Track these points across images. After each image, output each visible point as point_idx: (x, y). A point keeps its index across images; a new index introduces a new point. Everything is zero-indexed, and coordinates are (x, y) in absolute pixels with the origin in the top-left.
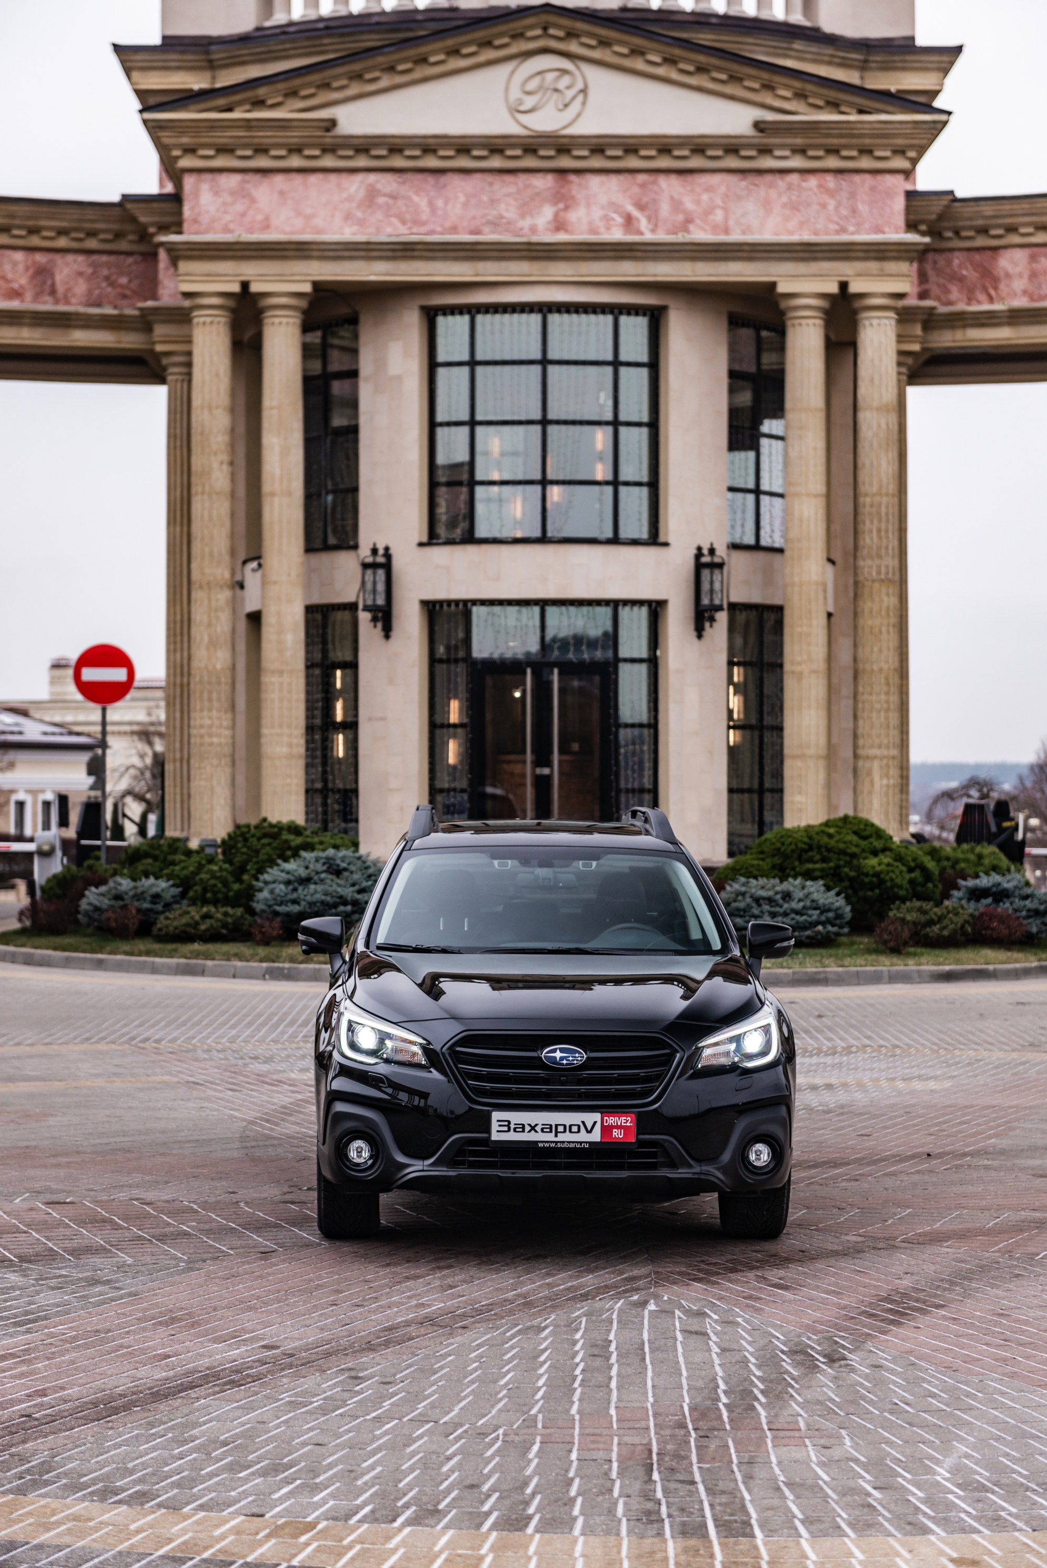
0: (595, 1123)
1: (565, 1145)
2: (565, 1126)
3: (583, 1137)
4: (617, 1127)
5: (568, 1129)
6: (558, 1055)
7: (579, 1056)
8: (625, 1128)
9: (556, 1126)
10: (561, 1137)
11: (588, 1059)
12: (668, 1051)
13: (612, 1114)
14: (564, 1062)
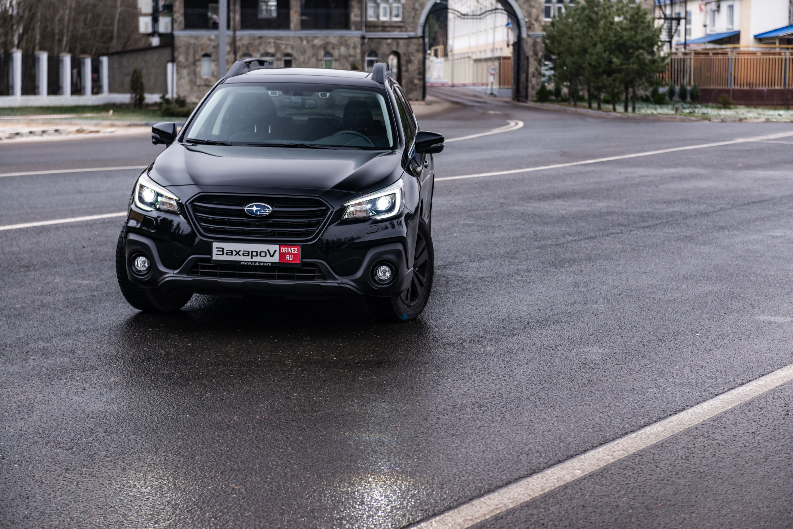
0: (276, 251)
1: (257, 264)
2: (257, 252)
3: (268, 259)
4: (289, 254)
5: (259, 254)
6: (255, 209)
7: (268, 209)
8: (294, 254)
9: (252, 252)
10: (255, 259)
11: (273, 212)
12: (324, 208)
13: (285, 246)
14: (258, 213)
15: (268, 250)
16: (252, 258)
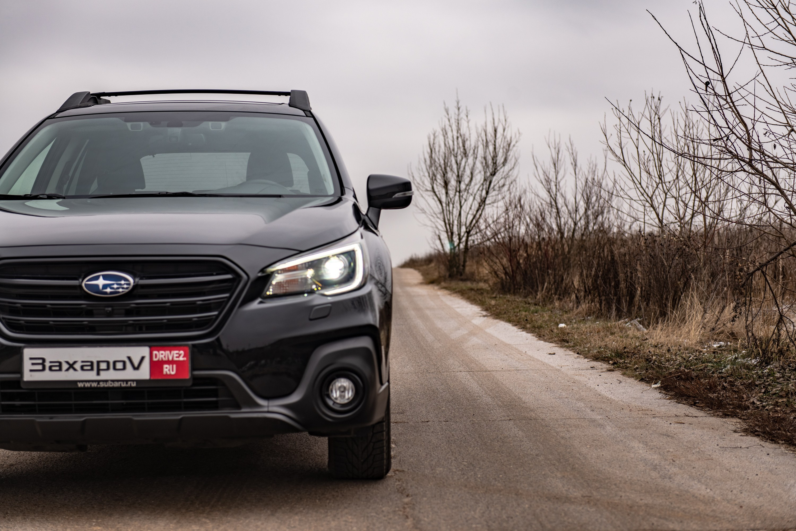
0: (143, 358)
1: (109, 385)
2: (108, 363)
3: (129, 374)
4: (169, 362)
5: (112, 365)
6: (101, 282)
7: (126, 283)
8: (178, 363)
9: (98, 363)
10: (104, 376)
11: (136, 286)
12: (229, 276)
13: (159, 348)
14: (108, 290)
15: (129, 358)
16: (98, 374)
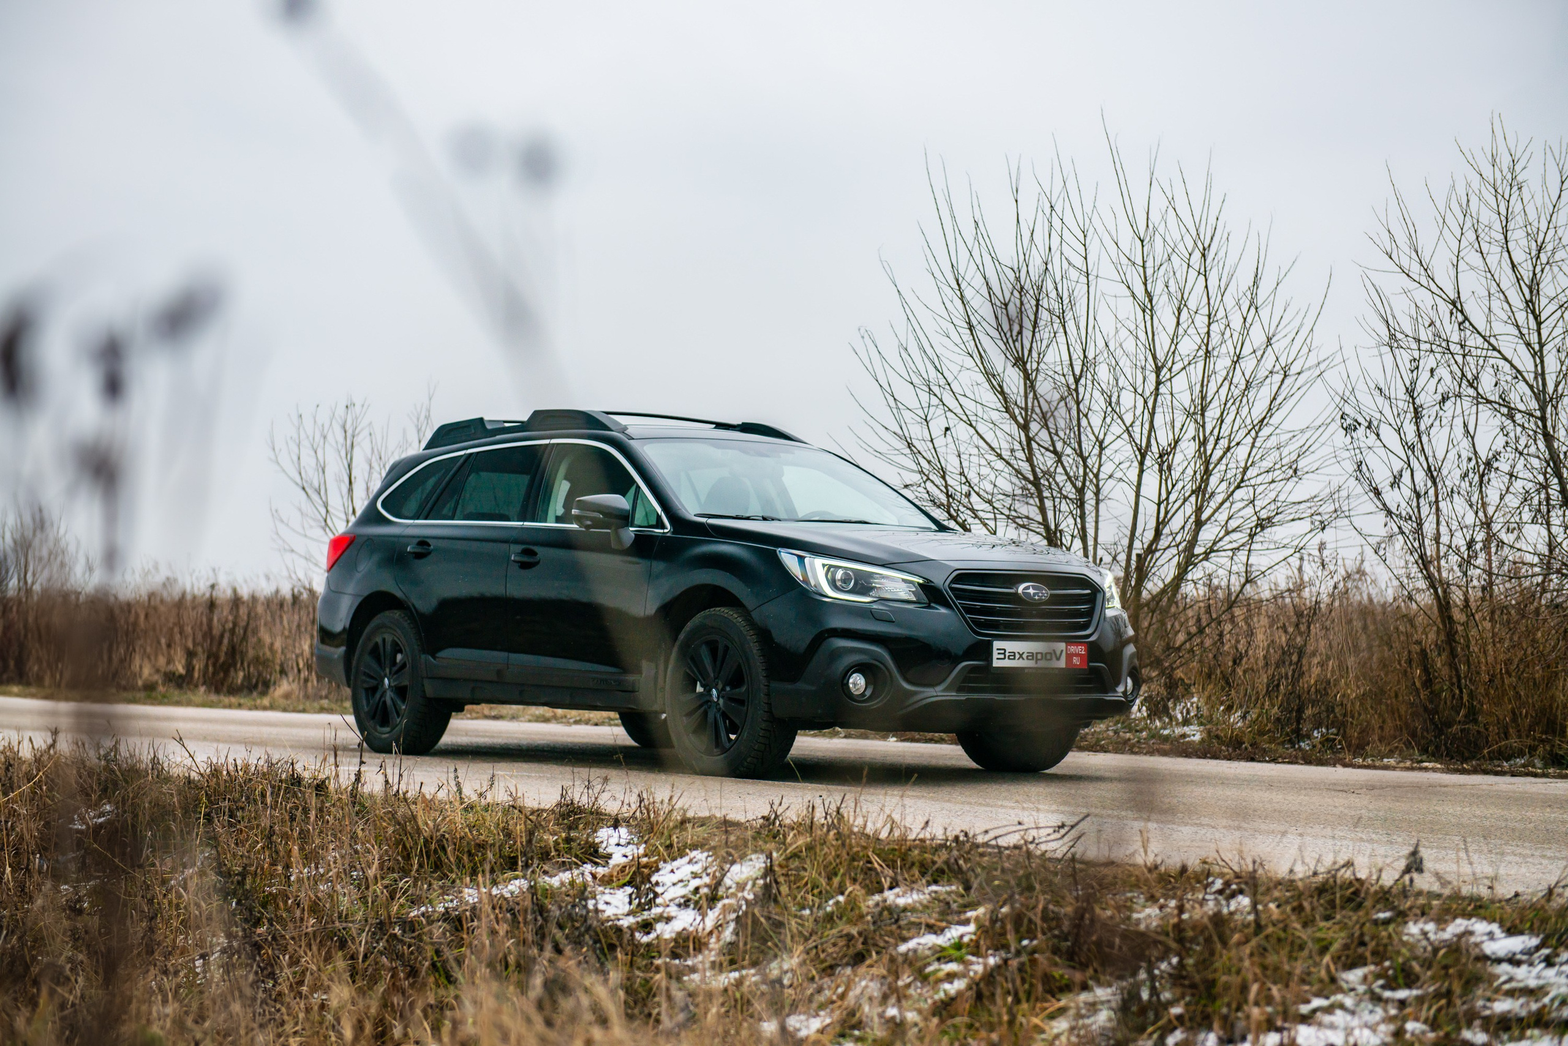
0: (1062, 651)
1: (1043, 671)
2: (1042, 654)
3: (1055, 663)
5: (1044, 656)
6: (1031, 591)
7: (1045, 593)
8: (1081, 656)
9: (1037, 654)
10: (1040, 664)
12: (1088, 591)
13: (1072, 644)
14: (1036, 598)
15: (1054, 651)
16: (1037, 663)
